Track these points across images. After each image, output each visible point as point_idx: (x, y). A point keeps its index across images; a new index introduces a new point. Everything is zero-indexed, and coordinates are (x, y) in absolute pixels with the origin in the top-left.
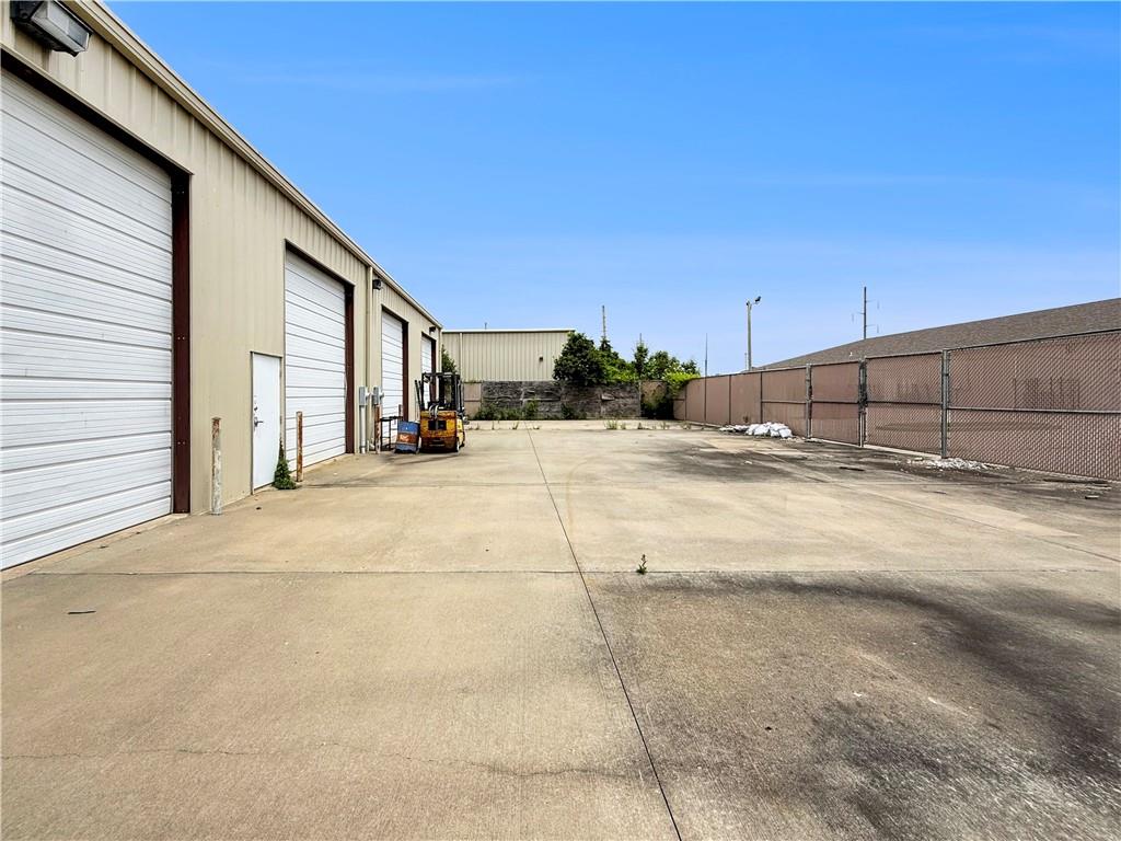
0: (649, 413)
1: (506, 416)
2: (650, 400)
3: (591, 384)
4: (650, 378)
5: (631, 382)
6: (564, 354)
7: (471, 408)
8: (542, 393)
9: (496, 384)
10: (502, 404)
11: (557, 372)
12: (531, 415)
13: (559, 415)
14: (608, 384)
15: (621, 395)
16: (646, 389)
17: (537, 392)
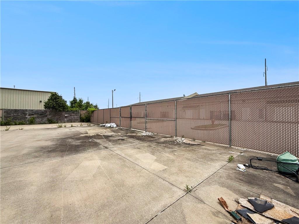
2: (83, 116)
3: (60, 111)
4: (83, 110)
5: (76, 111)
6: (49, 100)
8: (38, 114)
13: (46, 122)
15: (73, 115)
17: (35, 114)
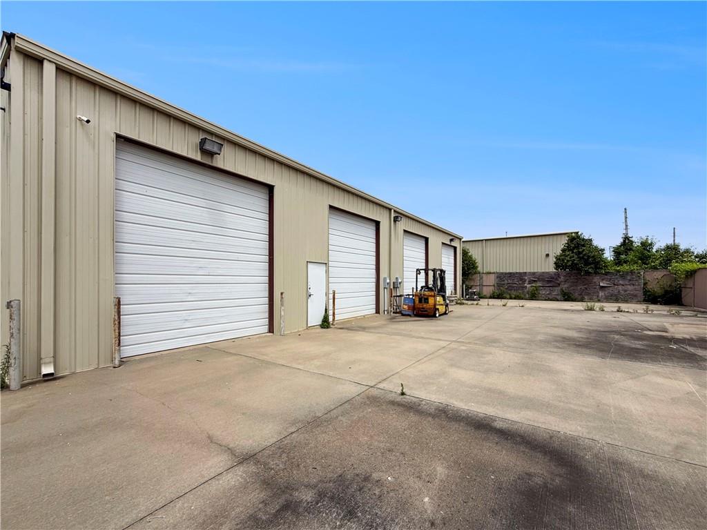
0: (651, 298)
1: (513, 296)
2: (654, 287)
3: (588, 273)
4: (655, 268)
5: (632, 272)
6: (563, 250)
7: (487, 291)
8: (543, 280)
9: (506, 274)
10: (510, 288)
11: (557, 265)
12: (533, 297)
13: (559, 297)
14: (607, 274)
15: (621, 282)
16: (648, 278)
17: (539, 280)
